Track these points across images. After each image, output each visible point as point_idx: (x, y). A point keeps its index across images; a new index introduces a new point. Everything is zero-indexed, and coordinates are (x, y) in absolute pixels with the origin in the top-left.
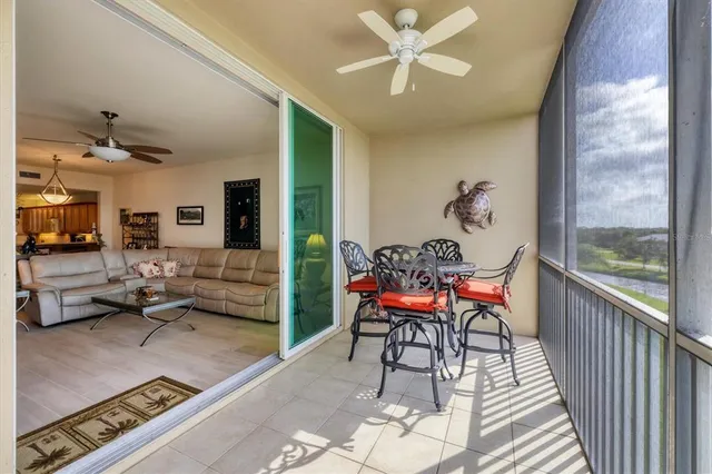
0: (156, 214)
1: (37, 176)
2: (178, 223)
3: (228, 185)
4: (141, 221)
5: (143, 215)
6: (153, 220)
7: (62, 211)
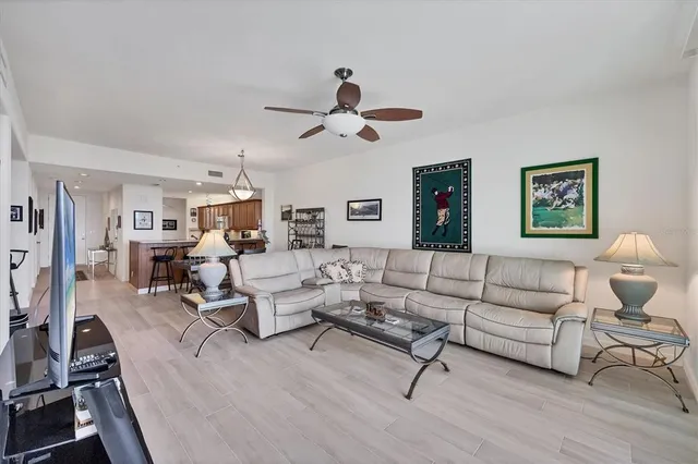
0: (322, 210)
1: (219, 174)
2: (348, 220)
3: (417, 172)
4: (305, 216)
5: (308, 211)
6: (320, 216)
7: (231, 210)
